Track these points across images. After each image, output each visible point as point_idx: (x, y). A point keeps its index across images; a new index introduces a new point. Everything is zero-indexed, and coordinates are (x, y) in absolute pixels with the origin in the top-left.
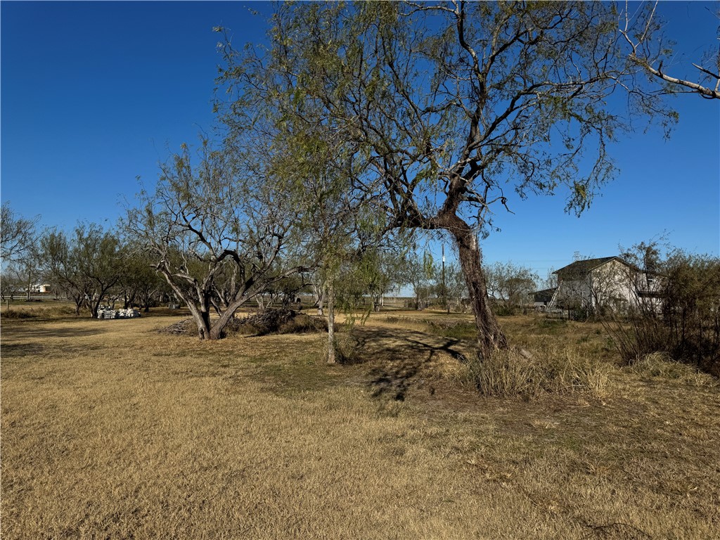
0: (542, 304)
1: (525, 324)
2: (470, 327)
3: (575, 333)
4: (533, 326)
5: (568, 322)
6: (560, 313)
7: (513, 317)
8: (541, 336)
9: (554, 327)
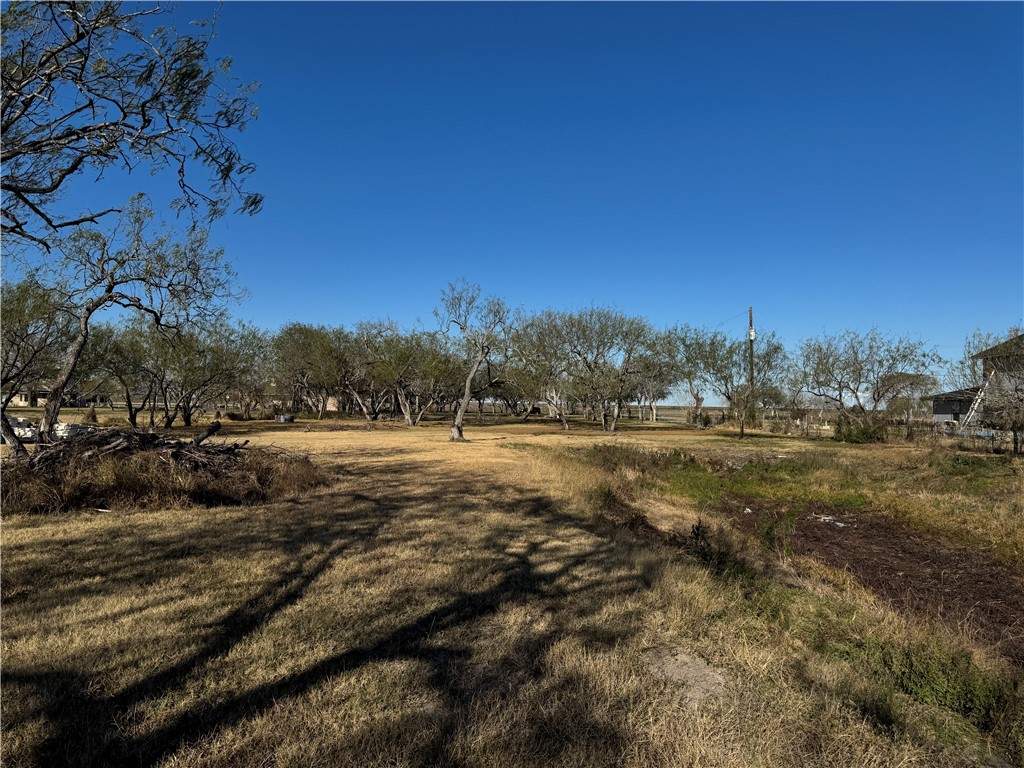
0: (949, 418)
1: (906, 464)
2: (778, 468)
4: (925, 471)
5: (1017, 462)
6: (993, 438)
7: (879, 445)
8: (946, 497)
9: (978, 475)
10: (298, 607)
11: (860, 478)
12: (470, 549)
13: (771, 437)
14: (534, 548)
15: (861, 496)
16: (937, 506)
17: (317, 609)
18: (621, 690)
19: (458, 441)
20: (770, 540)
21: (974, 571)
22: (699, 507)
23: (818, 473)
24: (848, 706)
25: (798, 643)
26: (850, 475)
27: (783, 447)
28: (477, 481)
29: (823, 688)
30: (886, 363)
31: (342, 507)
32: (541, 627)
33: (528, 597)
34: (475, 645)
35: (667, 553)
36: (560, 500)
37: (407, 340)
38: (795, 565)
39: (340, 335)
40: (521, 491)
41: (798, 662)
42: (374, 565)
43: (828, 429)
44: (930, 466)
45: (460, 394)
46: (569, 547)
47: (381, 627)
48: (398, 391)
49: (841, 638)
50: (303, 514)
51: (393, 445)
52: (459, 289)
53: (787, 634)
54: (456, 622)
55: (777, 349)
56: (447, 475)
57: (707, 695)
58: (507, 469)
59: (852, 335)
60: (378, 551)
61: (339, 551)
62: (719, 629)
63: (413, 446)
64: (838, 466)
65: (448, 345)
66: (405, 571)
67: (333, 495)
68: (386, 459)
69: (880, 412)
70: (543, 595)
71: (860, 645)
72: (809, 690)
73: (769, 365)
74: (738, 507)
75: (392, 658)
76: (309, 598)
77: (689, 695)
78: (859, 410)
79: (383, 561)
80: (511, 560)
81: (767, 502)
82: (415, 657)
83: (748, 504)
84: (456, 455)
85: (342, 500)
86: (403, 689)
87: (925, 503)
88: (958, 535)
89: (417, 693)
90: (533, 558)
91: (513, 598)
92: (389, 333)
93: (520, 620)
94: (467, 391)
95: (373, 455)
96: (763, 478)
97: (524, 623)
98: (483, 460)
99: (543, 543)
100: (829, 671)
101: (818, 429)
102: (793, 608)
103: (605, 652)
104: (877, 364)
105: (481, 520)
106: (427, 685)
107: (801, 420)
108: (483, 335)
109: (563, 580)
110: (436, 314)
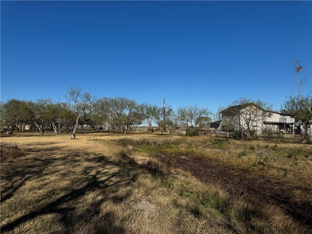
0: (214, 129)
1: (204, 141)
2: (171, 144)
4: (208, 143)
5: (230, 140)
6: (224, 134)
7: (197, 136)
8: (214, 150)
9: (221, 144)
10: (11, 199)
11: (192, 146)
12: (77, 175)
13: (170, 135)
14: (98, 173)
15: (192, 150)
16: (211, 153)
17: (19, 199)
18: (124, 214)
19: (74, 139)
20: (169, 164)
21: (220, 169)
22: (150, 156)
23: (182, 145)
24: (188, 211)
25: (176, 194)
26: (190, 145)
27: (173, 138)
28: (80, 152)
29: (182, 206)
30: (199, 114)
31: (30, 163)
32: (100, 198)
33: (95, 189)
34: (77, 206)
35: (140, 171)
36: (108, 157)
37: (55, 105)
38: (175, 171)
39: (30, 103)
40: (95, 155)
41: (175, 200)
42: (41, 183)
43: (184, 132)
44: (210, 142)
45: (74, 123)
46: (110, 171)
47: (43, 203)
48: (52, 123)
49: (187, 191)
50: (14, 166)
51: (50, 141)
52: (74, 89)
53: (172, 192)
54: (71, 199)
55: (171, 110)
56: (69, 151)
57: (150, 212)
58: (91, 148)
59: (190, 107)
60: (43, 178)
61: (28, 179)
62: (154, 192)
63: (57, 141)
64: (187, 143)
65: (71, 107)
66: (53, 184)
67: (26, 159)
68: (47, 146)
69: (197, 127)
70: (101, 188)
71: (192, 193)
72: (178, 207)
73: (169, 114)
74: (161, 155)
75: (47, 214)
76: (16, 195)
77: (145, 213)
78: (192, 127)
79: (45, 181)
80: (90, 177)
81: (168, 153)
82: (55, 212)
83: (164, 154)
84: (73, 144)
85: (30, 161)
86: (50, 224)
87: (209, 152)
88: (217, 160)
89: (56, 224)
90: (98, 176)
91: (90, 190)
92: (49, 103)
93: (92, 196)
94: (77, 122)
95: (42, 145)
96: (167, 147)
97: (94, 197)
98: (82, 145)
99: (101, 171)
100: (183, 201)
101: (182, 132)
102: (175, 184)
103: (120, 203)
104: (196, 114)
105: (81, 165)
106: (59, 221)
107: (178, 130)
108: (83, 104)
109: (107, 182)
110: (66, 97)
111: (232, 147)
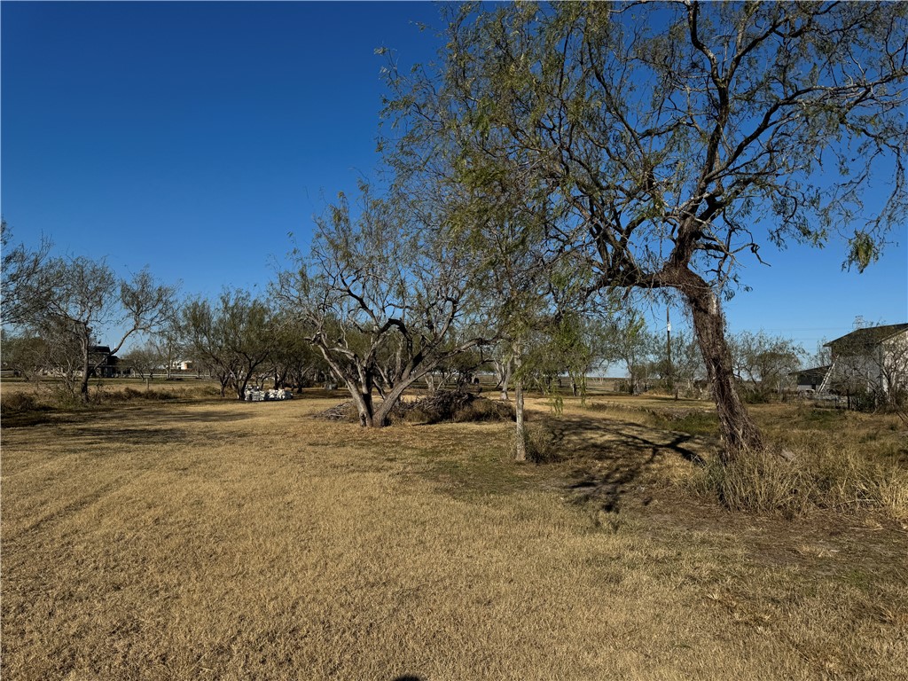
0: (808, 388)
1: (785, 415)
2: (708, 418)
3: (858, 428)
4: (796, 418)
5: (847, 412)
6: (836, 400)
7: (767, 405)
8: (809, 431)
9: (826, 420)
44: (799, 416)
111: (851, 425)
